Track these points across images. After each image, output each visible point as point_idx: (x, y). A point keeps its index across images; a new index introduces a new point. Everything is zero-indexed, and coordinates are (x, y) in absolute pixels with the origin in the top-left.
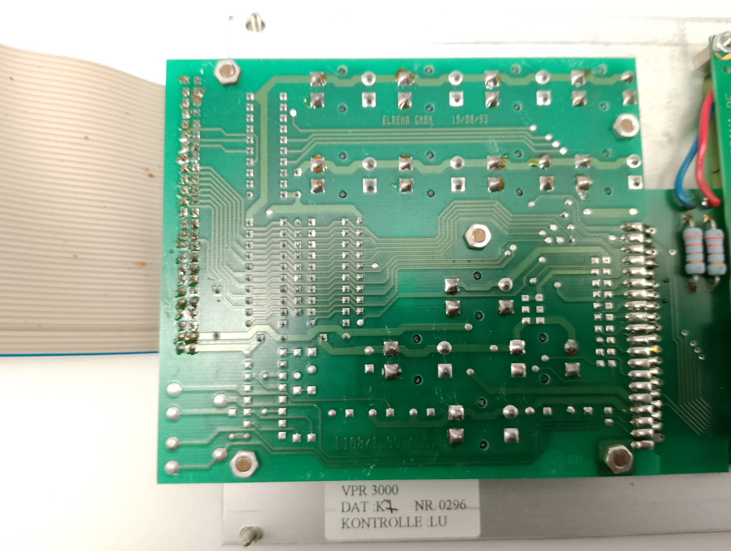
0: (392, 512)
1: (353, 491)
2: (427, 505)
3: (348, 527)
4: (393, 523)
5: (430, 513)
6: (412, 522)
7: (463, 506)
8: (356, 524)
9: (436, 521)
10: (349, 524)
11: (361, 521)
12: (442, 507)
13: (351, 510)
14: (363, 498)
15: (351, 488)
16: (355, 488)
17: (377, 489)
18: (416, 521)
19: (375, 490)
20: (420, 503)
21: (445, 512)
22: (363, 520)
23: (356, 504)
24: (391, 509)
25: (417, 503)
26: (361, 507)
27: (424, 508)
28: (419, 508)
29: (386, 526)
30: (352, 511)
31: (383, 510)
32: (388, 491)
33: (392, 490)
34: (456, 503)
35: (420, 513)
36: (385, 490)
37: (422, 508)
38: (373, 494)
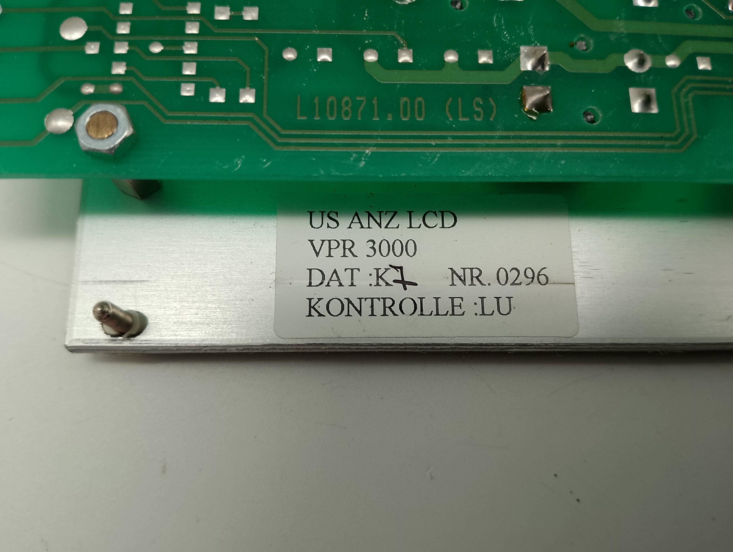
0: (405, 289)
1: (330, 249)
2: (472, 277)
3: (320, 315)
4: (408, 307)
5: (478, 290)
6: (445, 306)
7: (542, 279)
8: (335, 307)
9: (490, 305)
10: (322, 308)
11: (345, 302)
12: (503, 281)
13: (326, 282)
14: (350, 262)
15: (326, 243)
16: (334, 244)
17: (377, 247)
18: (453, 306)
19: (373, 248)
20: (460, 273)
21: (508, 290)
22: (350, 302)
23: (335, 271)
24: (404, 283)
25: (453, 272)
26: (346, 280)
27: (468, 281)
28: (457, 281)
29: (395, 315)
30: (328, 285)
31: (387, 284)
32: (398, 251)
33: (404, 248)
34: (530, 274)
35: (460, 290)
36: (391, 248)
37: (464, 281)
38: (368, 256)
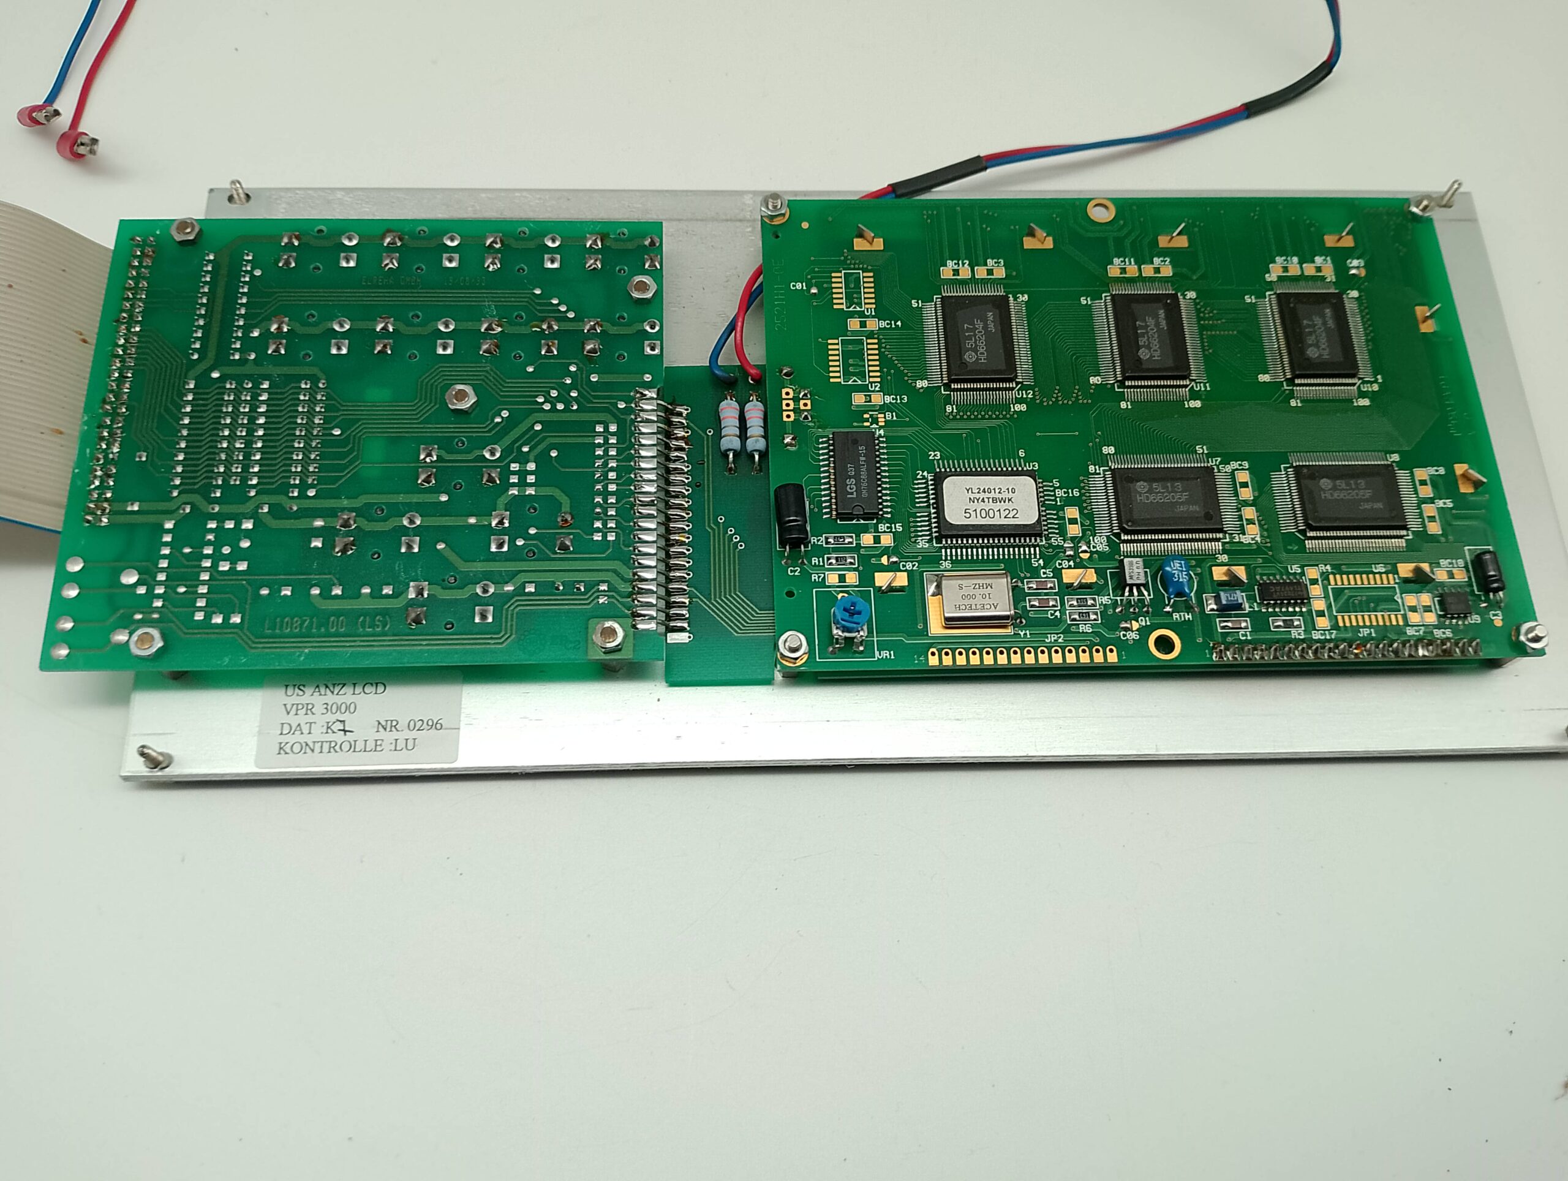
0: (345, 734)
1: (297, 710)
2: (391, 726)
3: (286, 753)
4: (346, 747)
5: (395, 735)
6: (371, 745)
7: (438, 726)
8: (297, 748)
9: (401, 744)
10: (287, 748)
11: (304, 745)
12: (412, 728)
13: (292, 732)
14: (310, 718)
15: (295, 706)
16: (300, 707)
17: (329, 708)
18: (376, 745)
19: (326, 708)
20: (384, 723)
21: (415, 734)
22: (307, 745)
23: (299, 725)
24: (345, 731)
25: (379, 723)
26: (306, 730)
27: (388, 729)
28: (381, 729)
29: (336, 752)
30: (293, 734)
31: (334, 732)
32: (343, 710)
33: (348, 708)
34: (430, 723)
35: (382, 734)
36: (339, 708)
37: (385, 729)
38: (323, 714)
